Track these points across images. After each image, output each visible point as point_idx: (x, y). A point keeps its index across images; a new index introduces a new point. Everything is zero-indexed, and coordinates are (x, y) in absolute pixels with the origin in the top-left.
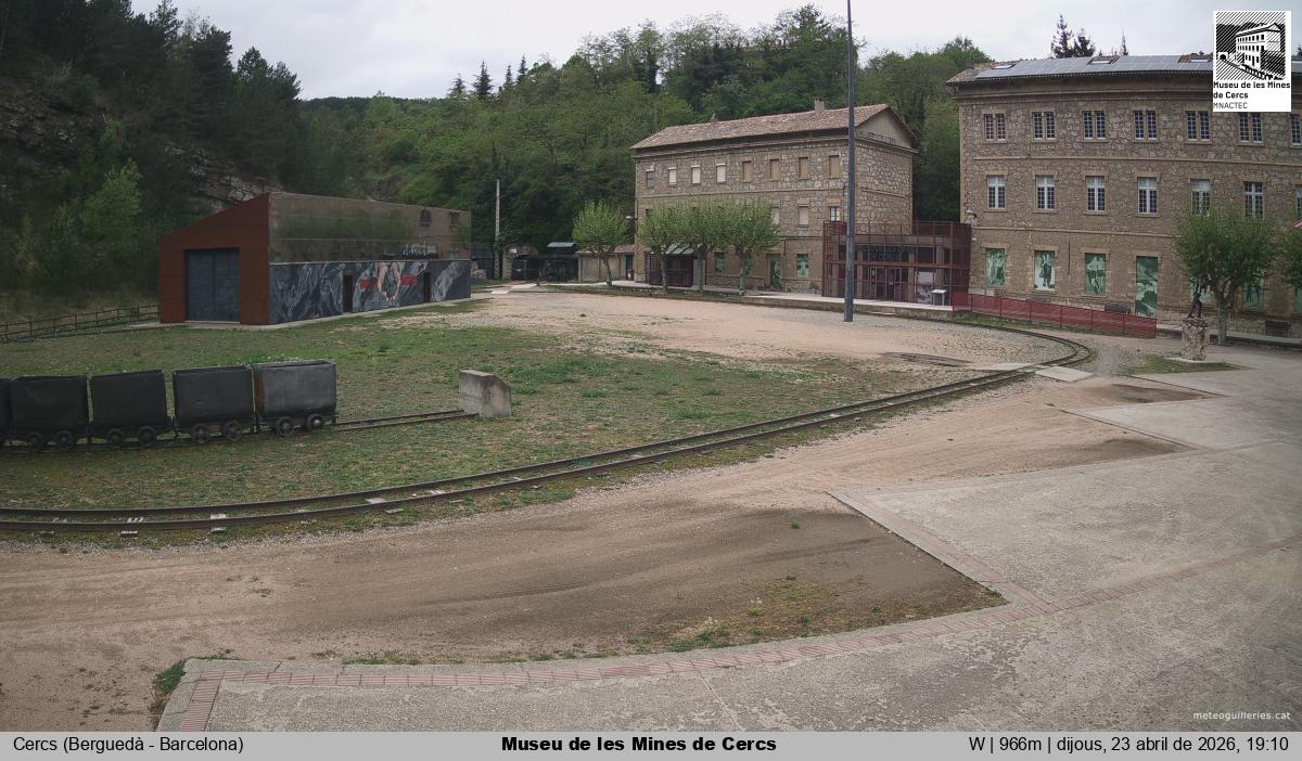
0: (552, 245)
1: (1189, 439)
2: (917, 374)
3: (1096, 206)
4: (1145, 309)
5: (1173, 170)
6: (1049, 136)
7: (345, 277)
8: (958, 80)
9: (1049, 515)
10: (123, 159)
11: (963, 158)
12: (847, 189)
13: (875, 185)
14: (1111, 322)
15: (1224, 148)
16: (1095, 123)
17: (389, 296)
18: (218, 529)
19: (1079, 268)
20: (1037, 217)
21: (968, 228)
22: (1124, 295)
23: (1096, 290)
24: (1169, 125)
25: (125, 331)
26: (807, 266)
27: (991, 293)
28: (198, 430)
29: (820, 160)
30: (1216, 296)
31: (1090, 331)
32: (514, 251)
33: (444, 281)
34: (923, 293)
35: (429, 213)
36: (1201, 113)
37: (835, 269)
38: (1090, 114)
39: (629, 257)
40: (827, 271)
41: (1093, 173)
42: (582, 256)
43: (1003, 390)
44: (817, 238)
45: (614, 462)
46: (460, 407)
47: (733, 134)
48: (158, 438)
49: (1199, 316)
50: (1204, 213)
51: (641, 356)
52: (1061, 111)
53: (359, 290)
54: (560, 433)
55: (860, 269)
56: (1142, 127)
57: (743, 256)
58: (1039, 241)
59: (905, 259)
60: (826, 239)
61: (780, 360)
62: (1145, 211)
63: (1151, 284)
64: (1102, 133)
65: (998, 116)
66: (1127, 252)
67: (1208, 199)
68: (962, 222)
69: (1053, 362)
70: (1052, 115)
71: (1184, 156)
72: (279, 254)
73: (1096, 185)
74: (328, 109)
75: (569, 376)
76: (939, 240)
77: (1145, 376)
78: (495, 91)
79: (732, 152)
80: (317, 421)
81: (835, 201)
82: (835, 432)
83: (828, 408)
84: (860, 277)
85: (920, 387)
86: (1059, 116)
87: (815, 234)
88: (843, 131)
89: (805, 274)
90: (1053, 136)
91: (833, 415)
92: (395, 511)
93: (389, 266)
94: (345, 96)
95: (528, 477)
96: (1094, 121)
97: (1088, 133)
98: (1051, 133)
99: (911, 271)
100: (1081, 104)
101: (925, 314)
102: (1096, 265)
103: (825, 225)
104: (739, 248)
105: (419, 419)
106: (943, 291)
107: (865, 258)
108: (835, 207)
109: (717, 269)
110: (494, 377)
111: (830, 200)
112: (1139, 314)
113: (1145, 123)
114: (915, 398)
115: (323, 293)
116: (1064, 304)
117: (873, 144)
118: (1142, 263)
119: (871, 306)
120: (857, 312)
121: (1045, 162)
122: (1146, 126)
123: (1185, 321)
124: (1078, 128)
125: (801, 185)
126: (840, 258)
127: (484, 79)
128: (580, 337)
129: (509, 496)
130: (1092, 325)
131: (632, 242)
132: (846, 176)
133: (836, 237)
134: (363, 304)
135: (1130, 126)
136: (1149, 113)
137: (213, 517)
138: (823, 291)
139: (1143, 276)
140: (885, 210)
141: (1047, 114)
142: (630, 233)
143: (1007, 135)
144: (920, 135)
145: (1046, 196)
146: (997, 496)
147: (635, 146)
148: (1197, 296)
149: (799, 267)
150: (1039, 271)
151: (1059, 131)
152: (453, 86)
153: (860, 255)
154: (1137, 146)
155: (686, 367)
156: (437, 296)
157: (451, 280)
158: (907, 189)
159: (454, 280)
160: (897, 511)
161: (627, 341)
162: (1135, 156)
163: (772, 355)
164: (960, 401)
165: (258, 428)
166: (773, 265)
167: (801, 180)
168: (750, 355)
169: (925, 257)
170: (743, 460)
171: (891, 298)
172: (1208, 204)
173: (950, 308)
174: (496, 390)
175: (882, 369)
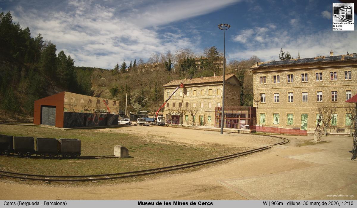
0: (141, 112)
1: (316, 162)
2: (240, 148)
3: (291, 101)
4: (304, 128)
5: (312, 90)
6: (278, 82)
7: (84, 117)
8: (253, 67)
9: (277, 185)
10: (26, 78)
11: (254, 89)
12: (222, 98)
13: (230, 96)
14: (295, 132)
15: (326, 82)
16: (291, 78)
17: (96, 123)
18: (47, 182)
19: (286, 118)
20: (274, 104)
21: (255, 108)
22: (298, 125)
23: (290, 123)
24: (311, 77)
25: (24, 125)
26: (211, 119)
27: (261, 126)
28: (42, 155)
29: (215, 90)
30: (324, 123)
31: (288, 135)
32: (131, 113)
33: (111, 120)
34: (242, 126)
35: (108, 101)
36: (320, 73)
37: (218, 120)
38: (289, 75)
39: (162, 116)
40: (216, 120)
41: (290, 92)
42: (149, 115)
43: (264, 151)
44: (213, 112)
45: (156, 171)
46: (115, 155)
47: (191, 83)
48: (32, 155)
49: (319, 129)
50: (321, 101)
51: (165, 143)
52: (281, 75)
53: (88, 121)
54: (141, 163)
55: (225, 120)
56: (304, 78)
57: (193, 116)
58: (275, 111)
59: (238, 117)
60: (216, 112)
61: (203, 145)
62: (304, 101)
63: (305, 121)
64: (293, 80)
65: (264, 77)
66: (299, 113)
67: (322, 97)
68: (253, 106)
69: (278, 144)
70: (279, 76)
71: (315, 85)
72: (67, 109)
73: (291, 95)
74: (82, 70)
75: (145, 148)
76: (247, 112)
77: (304, 146)
78: (127, 68)
79: (191, 87)
80: (75, 156)
81: (219, 101)
82: (217, 164)
83: (216, 158)
84: (225, 122)
85: (241, 152)
86: (281, 76)
87: (213, 110)
88: (222, 82)
89: (210, 121)
90: (279, 82)
91: (217, 160)
92: (95, 181)
93: (96, 115)
94: (86, 67)
95: (132, 174)
96: (291, 77)
97: (289, 81)
98: (279, 81)
99: (239, 120)
100: (287, 73)
101: (243, 132)
102: (290, 117)
103: (216, 108)
104: (192, 114)
105: (103, 157)
106: (248, 126)
107: (227, 117)
108: (219, 103)
109: (186, 120)
110: (124, 147)
111: (217, 101)
112: (302, 129)
113: (305, 77)
114: (240, 155)
115: (78, 121)
116: (281, 128)
117: (229, 85)
118: (303, 116)
119: (228, 130)
120: (224, 132)
121: (277, 89)
122: (305, 78)
123: (315, 130)
124: (286, 80)
125: (209, 97)
126: (220, 117)
127: (124, 65)
128: (148, 137)
129: (127, 179)
130: (289, 133)
131: (163, 112)
132: (222, 94)
133: (219, 111)
134: (89, 124)
135: (300, 78)
136: (306, 74)
137: (46, 179)
138: (215, 126)
139: (303, 119)
140: (232, 104)
141: (278, 76)
142: (162, 109)
143: (266, 83)
144: (243, 83)
145: (277, 99)
146: (262, 181)
147: (164, 85)
148: (319, 123)
149: (208, 119)
150: (275, 119)
151: (281, 81)
152: (116, 66)
153: (225, 116)
154: (302, 84)
155: (177, 146)
156: (109, 124)
157: (113, 120)
158: (239, 98)
159: (114, 120)
160: (234, 185)
161: (161, 139)
162: (302, 86)
163: (200, 144)
164: (252, 155)
165: (59, 156)
166: (201, 119)
167: (209, 96)
168: (194, 144)
169: (243, 116)
170: (192, 172)
171: (233, 127)
172: (322, 98)
173: (250, 130)
174: (124, 150)
175: (231, 147)
